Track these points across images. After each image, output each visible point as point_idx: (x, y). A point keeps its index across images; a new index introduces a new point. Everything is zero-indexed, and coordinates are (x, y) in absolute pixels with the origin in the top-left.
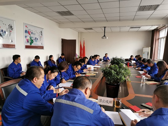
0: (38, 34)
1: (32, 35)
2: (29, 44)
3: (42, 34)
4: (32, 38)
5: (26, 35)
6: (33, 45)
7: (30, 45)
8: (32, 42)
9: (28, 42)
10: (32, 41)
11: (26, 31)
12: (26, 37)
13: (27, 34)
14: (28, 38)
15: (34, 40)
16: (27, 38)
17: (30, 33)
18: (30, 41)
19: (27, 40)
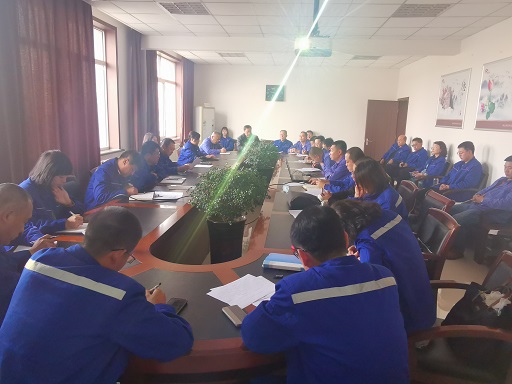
2: (483, 118)
4: (494, 97)
6: (491, 118)
7: (485, 119)
8: (492, 110)
9: (483, 111)
10: (491, 106)
11: (483, 86)
12: (481, 99)
13: (486, 91)
14: (485, 101)
16: (482, 101)
17: (492, 86)
18: (487, 109)
19: (483, 106)
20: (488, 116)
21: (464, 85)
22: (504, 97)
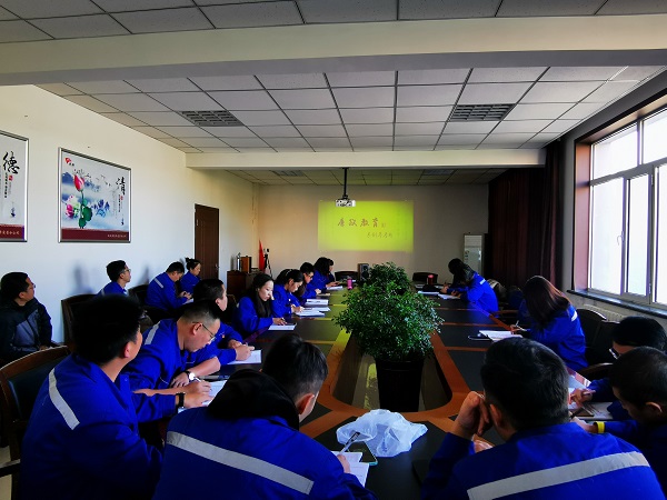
0: (111, 188)
1: (87, 192)
2: (74, 224)
3: (123, 189)
5: (65, 193)
7: (78, 227)
8: (87, 214)
10: (86, 212)
15: (94, 211)
16: (68, 202)
17: (82, 186)
18: (79, 214)
19: (71, 210)
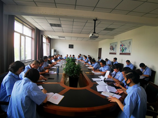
2: (121, 52)
3: (130, 44)
4: (123, 48)
6: (123, 52)
8: (123, 50)
9: (121, 51)
11: (121, 45)
12: (120, 48)
13: (121, 47)
14: (121, 49)
17: (123, 46)
18: (122, 50)
20: (122, 52)
21: (116, 45)
22: (126, 48)
